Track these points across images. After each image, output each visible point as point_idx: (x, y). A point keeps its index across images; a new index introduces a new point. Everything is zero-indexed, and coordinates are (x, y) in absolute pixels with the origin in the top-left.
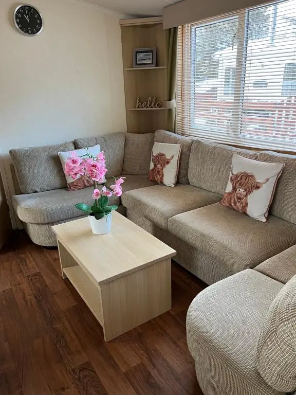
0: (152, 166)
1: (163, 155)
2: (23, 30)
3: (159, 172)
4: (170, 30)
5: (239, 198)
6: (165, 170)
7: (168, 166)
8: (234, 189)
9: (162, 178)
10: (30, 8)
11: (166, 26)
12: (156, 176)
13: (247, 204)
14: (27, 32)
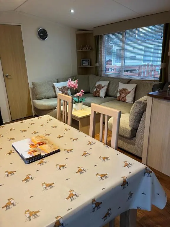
0: (95, 90)
1: (101, 85)
2: (41, 38)
3: (98, 92)
4: (96, 36)
5: (123, 98)
6: (101, 91)
7: (102, 89)
8: (120, 95)
9: (99, 94)
10: (43, 29)
11: (95, 35)
12: (97, 94)
13: (126, 99)
14: (42, 39)
